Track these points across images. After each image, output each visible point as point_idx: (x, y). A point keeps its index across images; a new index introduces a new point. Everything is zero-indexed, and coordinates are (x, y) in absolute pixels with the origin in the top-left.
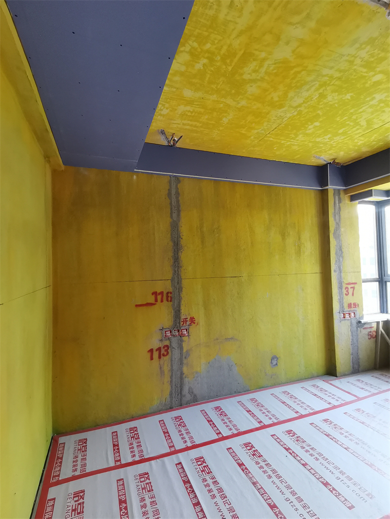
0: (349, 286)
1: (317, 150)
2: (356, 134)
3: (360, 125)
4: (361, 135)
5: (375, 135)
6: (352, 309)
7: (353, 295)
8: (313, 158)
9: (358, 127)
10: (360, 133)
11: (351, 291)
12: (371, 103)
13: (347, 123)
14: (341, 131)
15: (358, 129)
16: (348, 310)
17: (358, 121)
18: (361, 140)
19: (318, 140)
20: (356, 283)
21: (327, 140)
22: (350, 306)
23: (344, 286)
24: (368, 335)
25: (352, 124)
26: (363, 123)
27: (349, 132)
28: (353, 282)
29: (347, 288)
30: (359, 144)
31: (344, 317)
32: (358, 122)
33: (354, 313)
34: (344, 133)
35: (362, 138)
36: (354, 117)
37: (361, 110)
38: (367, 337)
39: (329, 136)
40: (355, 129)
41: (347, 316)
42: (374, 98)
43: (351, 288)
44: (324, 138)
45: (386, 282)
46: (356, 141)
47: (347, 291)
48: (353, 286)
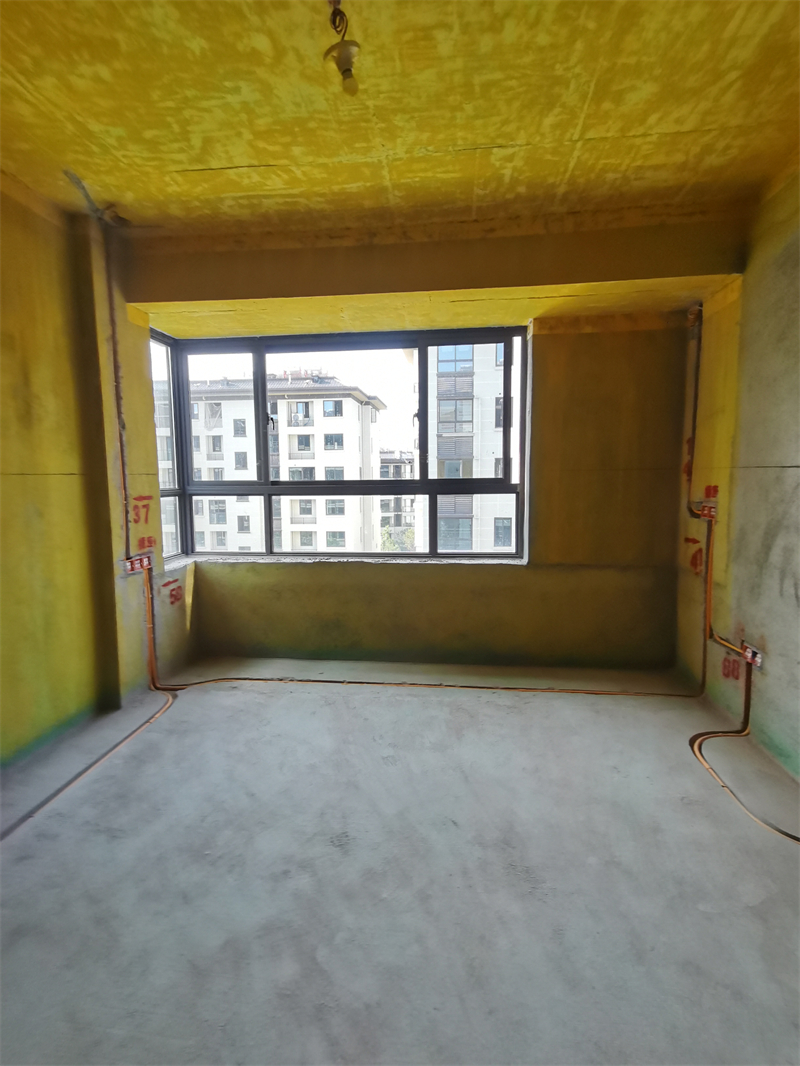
0: (140, 504)
1: (82, 158)
2: (175, 162)
3: (188, 140)
4: (180, 168)
5: (206, 186)
6: (146, 550)
7: (146, 520)
8: (62, 176)
9: (183, 145)
10: (180, 162)
11: (143, 512)
12: (230, 98)
13: (169, 119)
14: (149, 134)
15: (181, 150)
16: (140, 552)
17: (189, 128)
18: (177, 183)
19: (95, 126)
20: (149, 498)
21: (112, 141)
22: (142, 543)
23: (132, 503)
24: (172, 596)
25: (176, 128)
26: (196, 141)
27: (163, 148)
28: (146, 494)
29: (136, 507)
30: (170, 190)
31: (132, 569)
32: (188, 132)
33: (149, 558)
34: (153, 145)
35: (179, 178)
36: (187, 113)
37: (205, 104)
38: (168, 600)
39: (119, 131)
40: (176, 146)
41: (137, 565)
42: (237, 90)
43: (144, 506)
44: (107, 132)
45: (191, 495)
46: (167, 179)
47: (137, 514)
48: (145, 502)
